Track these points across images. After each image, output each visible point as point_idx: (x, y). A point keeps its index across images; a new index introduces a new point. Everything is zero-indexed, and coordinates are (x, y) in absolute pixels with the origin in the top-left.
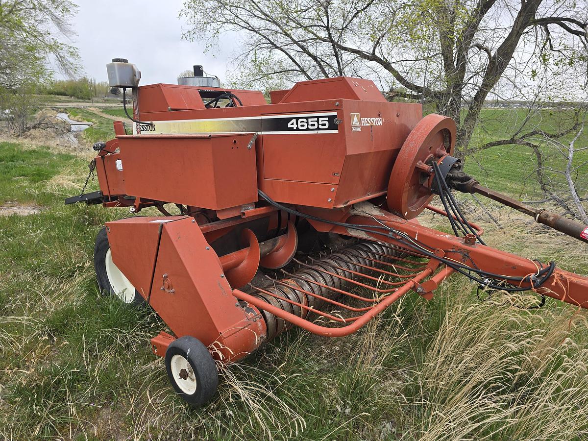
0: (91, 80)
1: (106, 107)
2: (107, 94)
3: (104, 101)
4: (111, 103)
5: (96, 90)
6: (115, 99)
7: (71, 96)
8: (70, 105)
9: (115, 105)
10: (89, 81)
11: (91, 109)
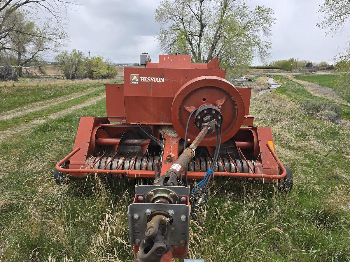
0: (296, 59)
1: (298, 75)
2: (303, 67)
3: (299, 71)
4: (303, 72)
5: (297, 65)
6: (307, 70)
7: (281, 69)
8: (278, 74)
9: (305, 73)
10: (294, 60)
11: (288, 76)
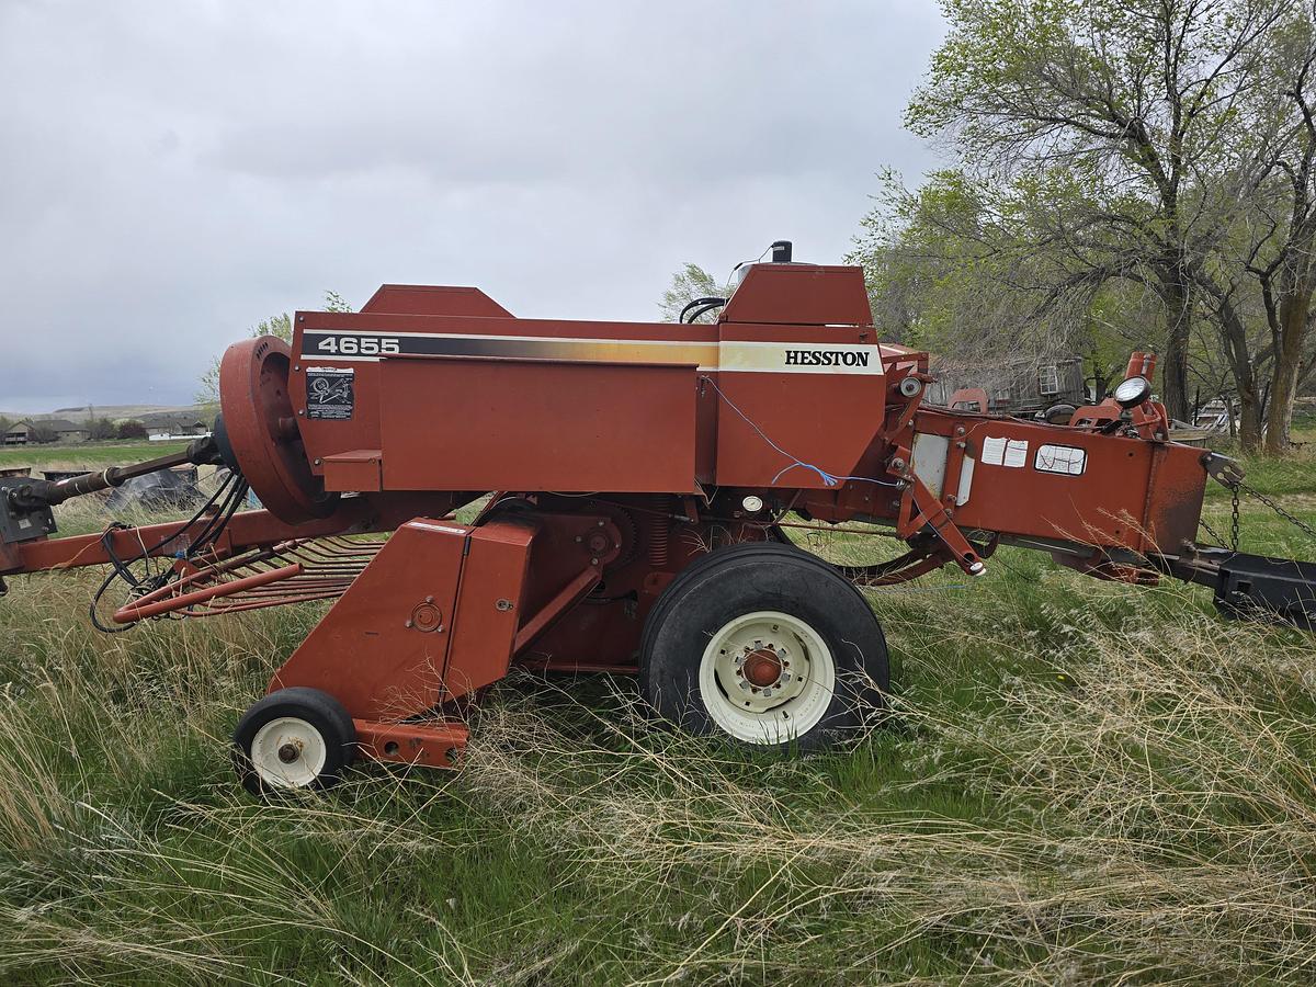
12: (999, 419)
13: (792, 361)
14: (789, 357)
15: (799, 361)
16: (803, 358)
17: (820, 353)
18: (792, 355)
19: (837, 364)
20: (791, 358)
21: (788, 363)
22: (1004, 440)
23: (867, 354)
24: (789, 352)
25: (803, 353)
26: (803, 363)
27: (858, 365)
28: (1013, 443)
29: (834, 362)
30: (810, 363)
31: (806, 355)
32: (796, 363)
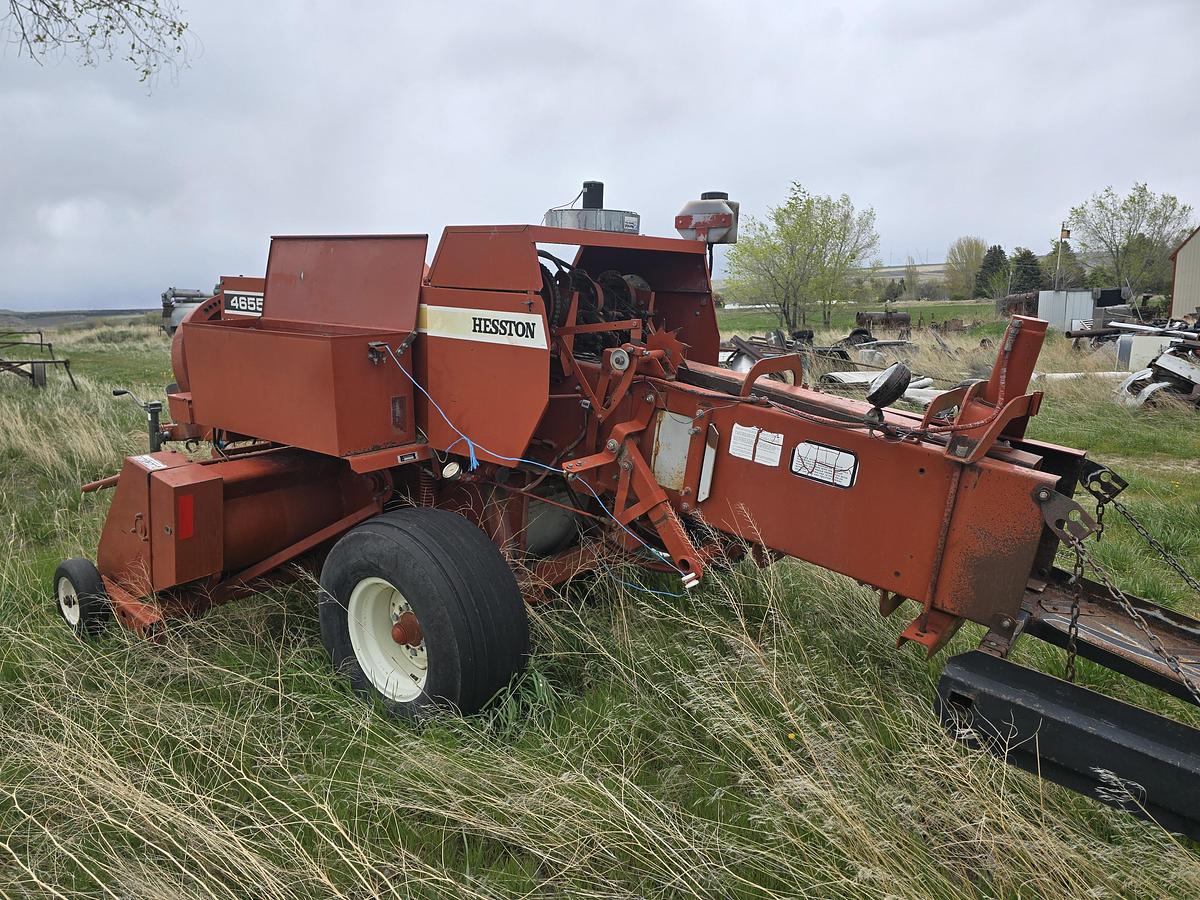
12: (752, 403)
13: (477, 328)
14: (475, 325)
15: (483, 330)
16: (486, 326)
17: (498, 321)
18: (477, 322)
19: (511, 334)
20: (477, 325)
21: (475, 331)
22: (754, 430)
23: (534, 324)
24: (475, 319)
25: (485, 320)
26: (485, 332)
27: (527, 336)
28: (765, 435)
29: (508, 332)
30: (491, 332)
31: (488, 323)
32: (480, 331)
